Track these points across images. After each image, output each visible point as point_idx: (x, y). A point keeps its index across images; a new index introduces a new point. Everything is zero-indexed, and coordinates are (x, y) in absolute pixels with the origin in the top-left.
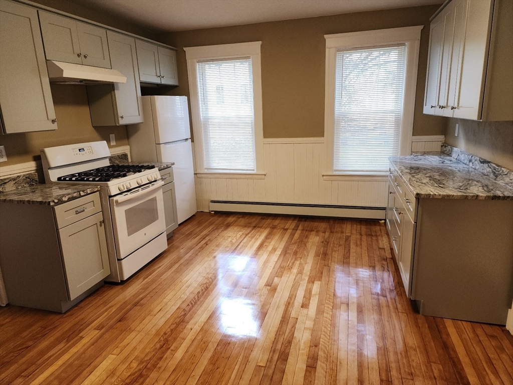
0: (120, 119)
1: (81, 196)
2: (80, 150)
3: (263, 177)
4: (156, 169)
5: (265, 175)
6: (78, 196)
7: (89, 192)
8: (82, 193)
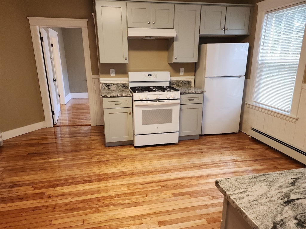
0: (174, 59)
1: (118, 97)
2: (148, 75)
3: (295, 121)
4: (179, 92)
5: (297, 119)
6: (117, 96)
7: (124, 96)
8: (119, 96)
